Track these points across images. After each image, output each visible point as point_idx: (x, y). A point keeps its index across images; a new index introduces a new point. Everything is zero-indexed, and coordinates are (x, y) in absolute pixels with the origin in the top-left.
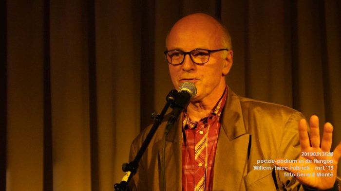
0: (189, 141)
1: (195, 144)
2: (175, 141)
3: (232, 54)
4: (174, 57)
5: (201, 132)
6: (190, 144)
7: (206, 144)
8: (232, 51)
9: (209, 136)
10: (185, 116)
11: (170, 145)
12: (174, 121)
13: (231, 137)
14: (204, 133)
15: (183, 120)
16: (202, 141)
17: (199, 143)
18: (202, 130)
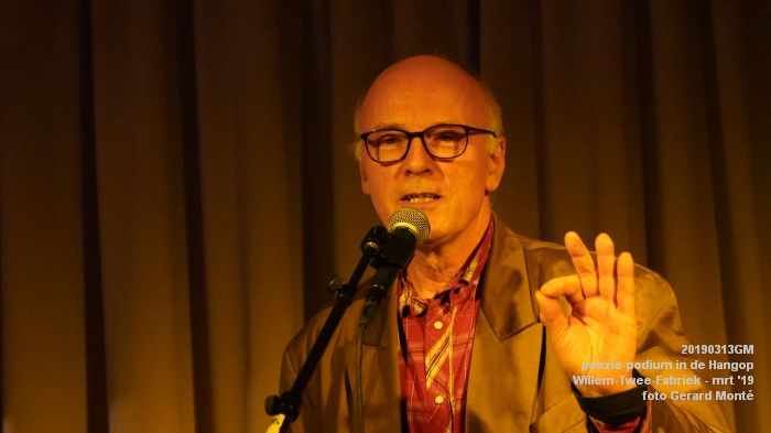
0: (412, 346)
1: (424, 352)
2: (383, 343)
3: (504, 146)
4: (384, 147)
5: (438, 325)
6: (415, 352)
7: (449, 351)
8: (504, 139)
9: (456, 331)
10: (402, 286)
11: (371, 353)
12: (380, 296)
13: (502, 334)
14: (445, 326)
15: (399, 296)
16: (440, 344)
17: (434, 350)
18: (439, 319)
